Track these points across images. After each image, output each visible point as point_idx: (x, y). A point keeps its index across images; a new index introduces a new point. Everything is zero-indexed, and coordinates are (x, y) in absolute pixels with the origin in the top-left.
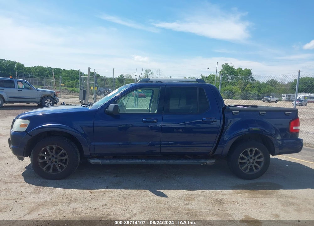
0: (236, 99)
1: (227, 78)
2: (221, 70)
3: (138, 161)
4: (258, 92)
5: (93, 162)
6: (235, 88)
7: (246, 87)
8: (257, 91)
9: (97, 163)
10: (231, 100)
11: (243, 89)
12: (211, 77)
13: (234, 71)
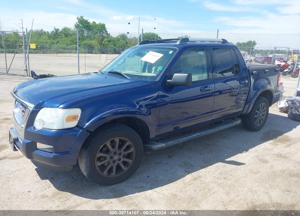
0: (96, 53)
1: (83, 32)
2: (76, 23)
3: (194, 135)
4: (114, 46)
5: (158, 148)
6: (94, 42)
7: (104, 42)
8: (112, 46)
9: (161, 147)
10: (92, 54)
11: (101, 44)
12: (65, 30)
13: (90, 25)
